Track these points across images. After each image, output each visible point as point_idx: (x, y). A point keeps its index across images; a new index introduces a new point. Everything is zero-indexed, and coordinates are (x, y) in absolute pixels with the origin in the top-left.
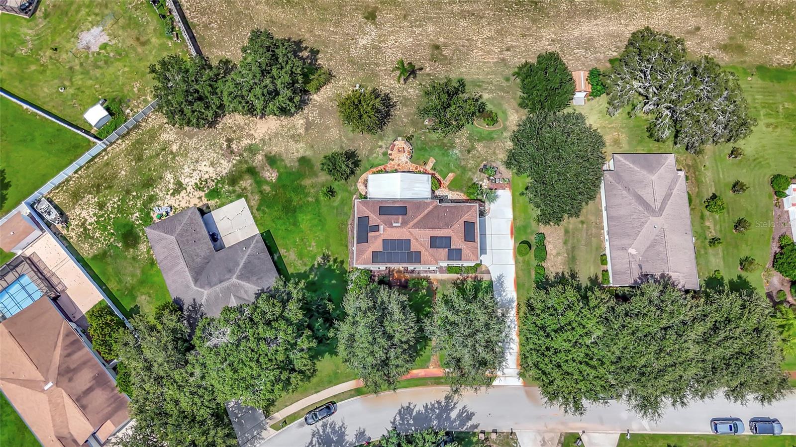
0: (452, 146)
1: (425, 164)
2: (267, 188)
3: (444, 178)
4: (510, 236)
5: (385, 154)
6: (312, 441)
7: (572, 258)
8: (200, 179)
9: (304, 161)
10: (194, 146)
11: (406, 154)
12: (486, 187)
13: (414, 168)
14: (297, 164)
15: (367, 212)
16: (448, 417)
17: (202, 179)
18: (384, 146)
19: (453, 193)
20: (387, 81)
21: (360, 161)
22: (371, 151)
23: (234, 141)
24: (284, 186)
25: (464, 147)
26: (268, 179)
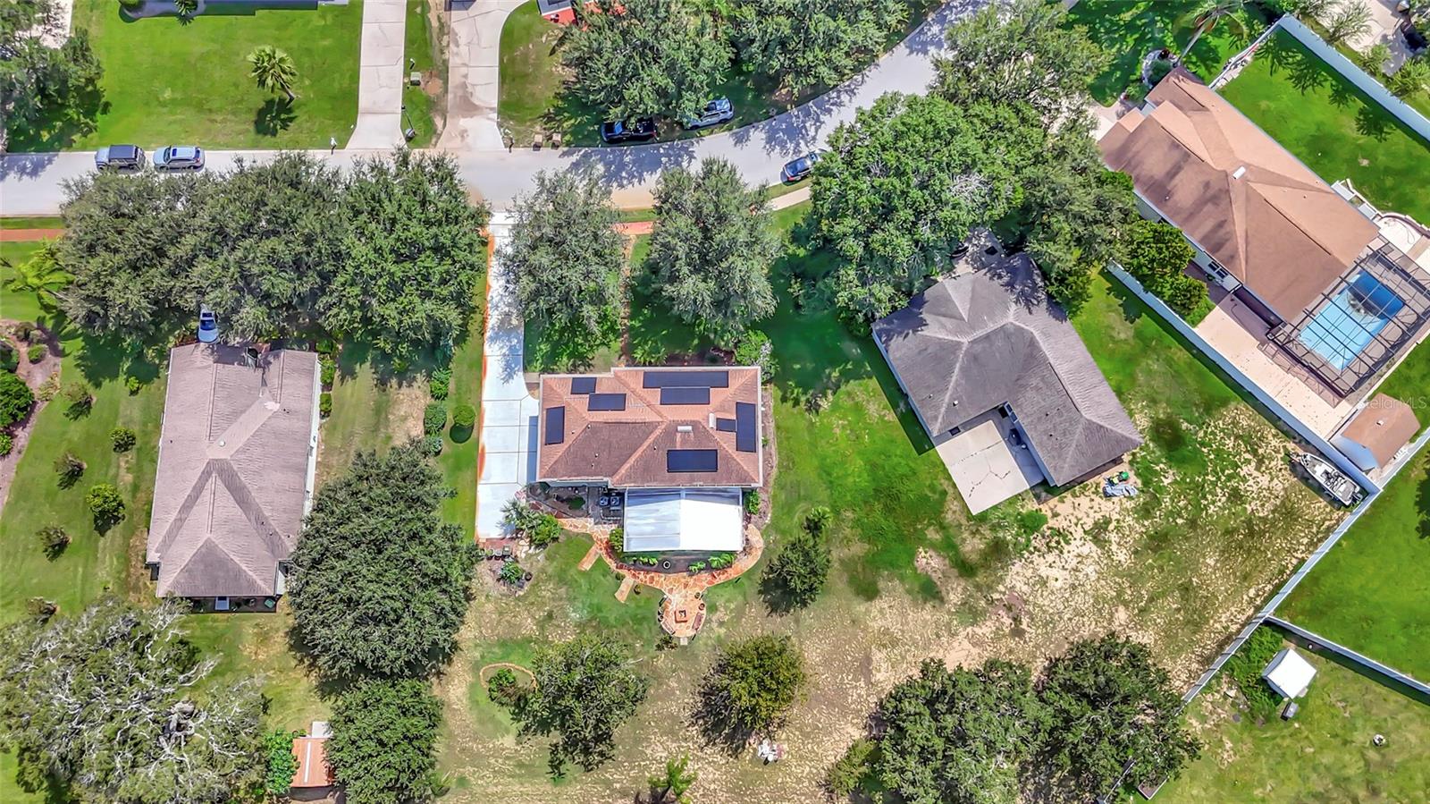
0: (581, 626)
1: (636, 591)
2: (933, 534)
3: (600, 560)
4: (487, 450)
5: (713, 609)
6: (816, 132)
7: (381, 412)
8: (1061, 552)
9: (869, 592)
10: (1086, 619)
11: (672, 608)
12: (522, 542)
13: (656, 579)
14: (881, 584)
15: (741, 458)
16: (608, 165)
17: (1057, 552)
18: (714, 625)
19: (584, 531)
20: (711, 776)
21: (760, 592)
22: (739, 614)
23: (1007, 631)
24: (901, 539)
25: (559, 626)
26: (933, 554)
